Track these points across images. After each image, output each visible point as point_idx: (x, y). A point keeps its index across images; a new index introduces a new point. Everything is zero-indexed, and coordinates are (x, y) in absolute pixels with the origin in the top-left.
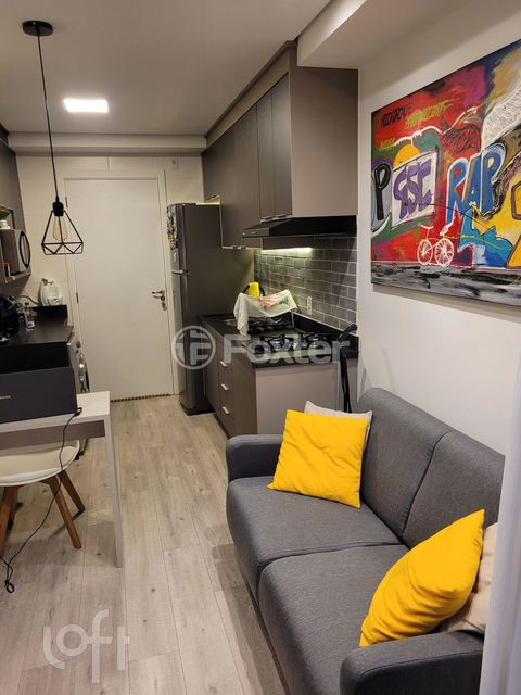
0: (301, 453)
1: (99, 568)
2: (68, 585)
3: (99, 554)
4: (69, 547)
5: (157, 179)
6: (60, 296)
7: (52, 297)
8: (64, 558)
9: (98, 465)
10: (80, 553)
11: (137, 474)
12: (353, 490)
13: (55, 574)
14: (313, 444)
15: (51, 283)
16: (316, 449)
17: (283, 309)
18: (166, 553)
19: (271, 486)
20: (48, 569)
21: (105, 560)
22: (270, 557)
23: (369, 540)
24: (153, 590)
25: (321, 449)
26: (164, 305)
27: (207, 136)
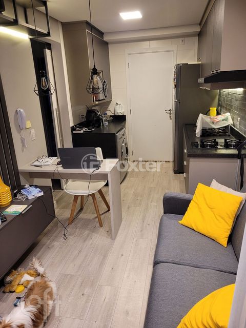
0: (199, 208)
1: (105, 238)
2: (90, 242)
3: (108, 232)
4: (98, 225)
5: (173, 51)
6: (123, 111)
7: (120, 111)
8: (94, 230)
9: (124, 190)
10: (101, 229)
11: (139, 198)
12: (224, 236)
13: (88, 236)
14: (207, 205)
15: (120, 104)
16: (208, 208)
17: (224, 124)
18: (135, 239)
19: (180, 222)
20: (87, 232)
21: (109, 235)
22: (161, 260)
23: (222, 268)
24: (122, 255)
25: (211, 209)
26: (170, 117)
27: (200, 24)
